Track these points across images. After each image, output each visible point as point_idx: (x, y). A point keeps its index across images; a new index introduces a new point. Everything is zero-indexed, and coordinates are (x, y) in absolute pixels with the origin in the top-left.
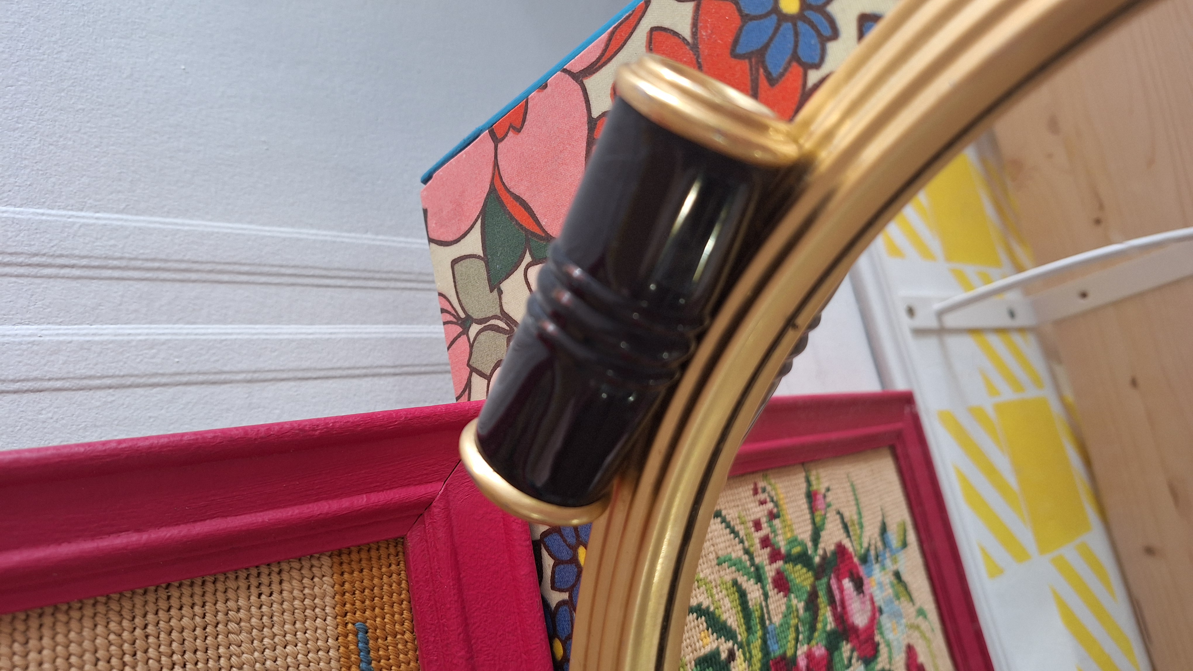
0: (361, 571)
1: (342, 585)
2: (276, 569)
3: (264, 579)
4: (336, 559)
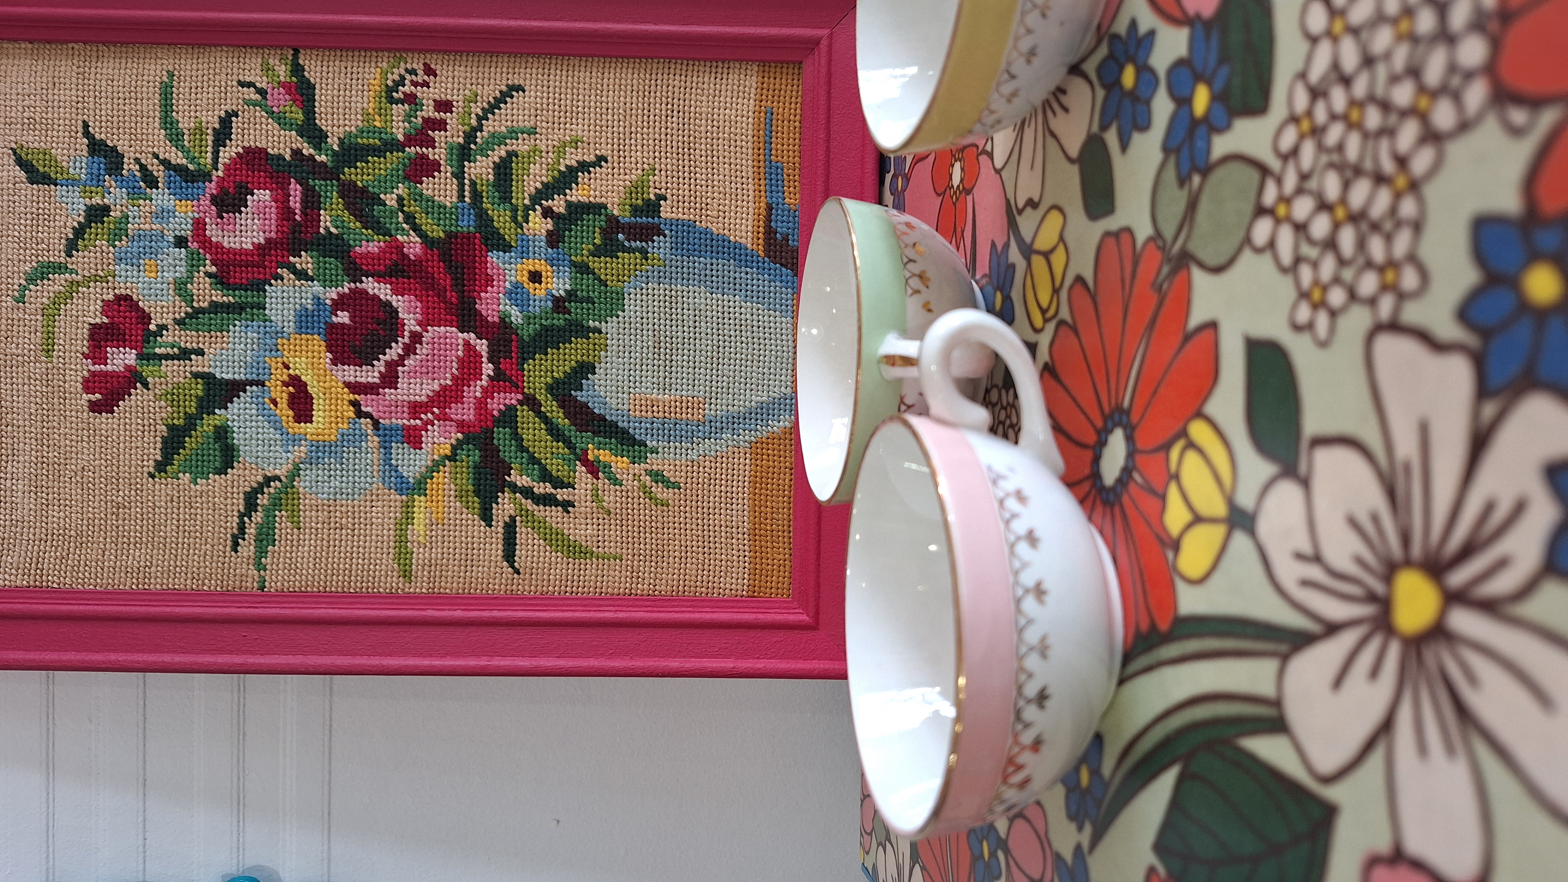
0: (775, 79)
1: (763, 84)
2: (726, 66)
3: (720, 70)
4: (761, 68)
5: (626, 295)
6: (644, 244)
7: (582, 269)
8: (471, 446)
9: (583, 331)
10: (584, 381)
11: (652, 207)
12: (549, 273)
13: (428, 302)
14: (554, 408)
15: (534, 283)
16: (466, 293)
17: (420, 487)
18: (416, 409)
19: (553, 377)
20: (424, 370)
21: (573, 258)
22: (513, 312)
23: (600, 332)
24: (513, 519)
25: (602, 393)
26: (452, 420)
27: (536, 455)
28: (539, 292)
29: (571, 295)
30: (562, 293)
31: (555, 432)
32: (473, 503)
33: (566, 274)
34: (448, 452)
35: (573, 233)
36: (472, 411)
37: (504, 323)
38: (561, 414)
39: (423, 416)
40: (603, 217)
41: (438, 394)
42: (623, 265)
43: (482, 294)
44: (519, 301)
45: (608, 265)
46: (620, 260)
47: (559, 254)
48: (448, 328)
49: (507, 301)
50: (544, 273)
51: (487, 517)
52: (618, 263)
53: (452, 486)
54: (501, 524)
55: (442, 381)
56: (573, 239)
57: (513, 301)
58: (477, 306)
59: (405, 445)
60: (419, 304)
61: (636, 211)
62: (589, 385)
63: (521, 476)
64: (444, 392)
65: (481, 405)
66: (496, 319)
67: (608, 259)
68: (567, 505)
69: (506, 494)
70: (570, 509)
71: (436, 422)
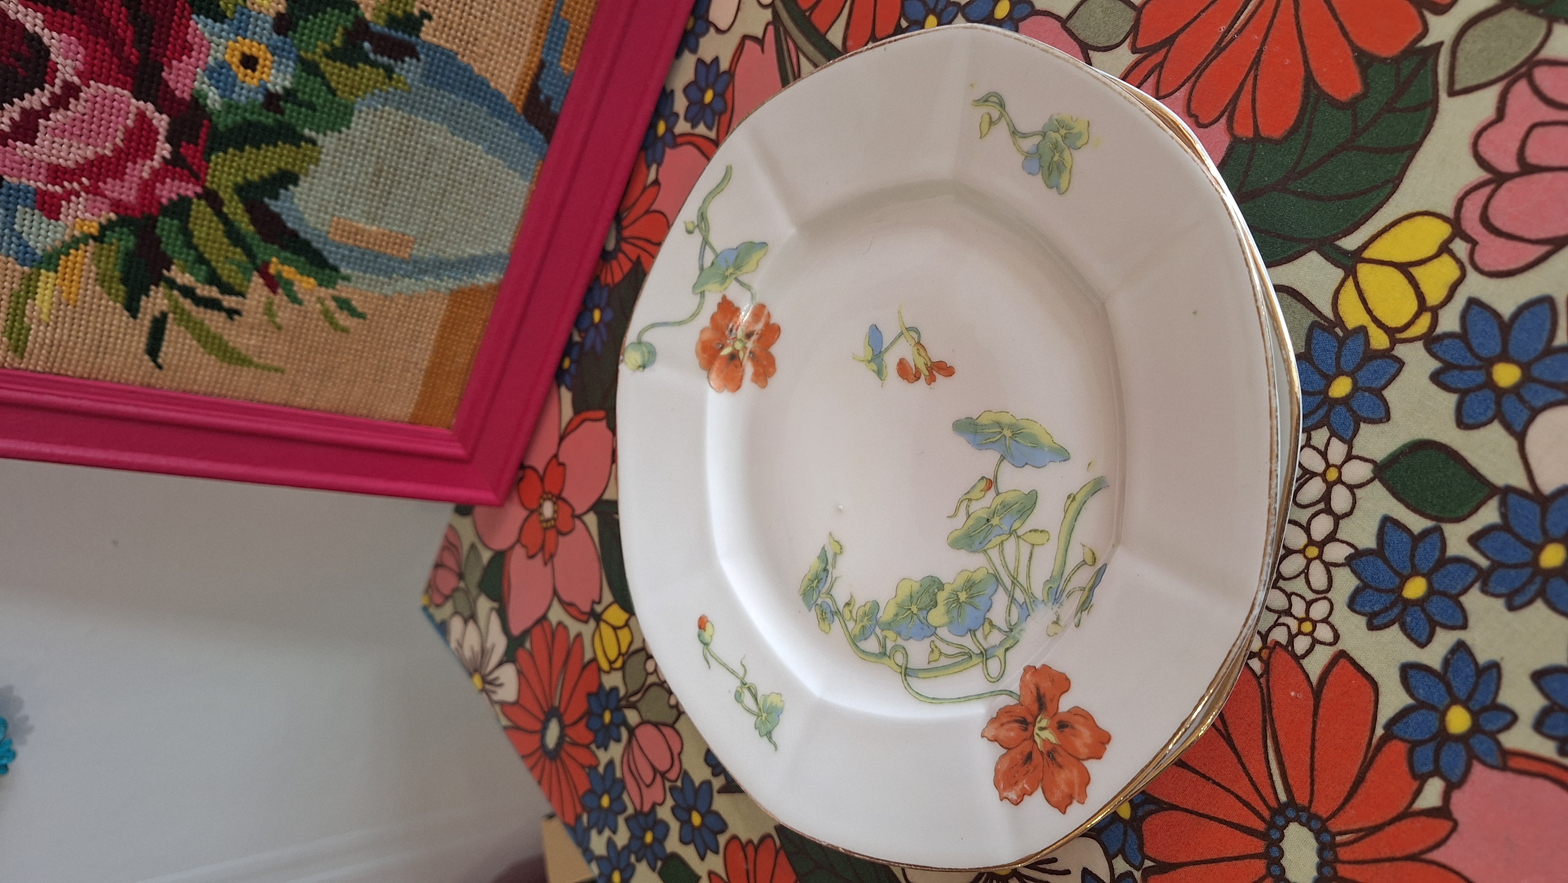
5: (356, 112)
6: (392, 62)
7: (309, 68)
8: (125, 230)
9: (294, 138)
10: (282, 191)
11: (413, 24)
12: (268, 63)
13: (96, 51)
14: (239, 211)
15: (246, 68)
16: (151, 55)
17: (51, 261)
18: (56, 173)
19: (245, 178)
20: (77, 131)
21: (302, 53)
22: (211, 94)
23: (314, 142)
24: (164, 315)
25: (301, 209)
26: (105, 197)
27: (207, 255)
28: (251, 79)
29: (289, 94)
30: (278, 88)
31: (234, 235)
32: (117, 290)
33: (290, 69)
34: (94, 231)
35: (309, 24)
36: (133, 191)
37: (196, 103)
38: (246, 219)
39: (66, 184)
40: (351, 17)
41: (91, 163)
42: (362, 78)
43: (174, 62)
44: (221, 84)
45: (343, 73)
46: (359, 72)
47: (285, 43)
48: (118, 90)
49: (206, 79)
50: (261, 61)
51: (132, 308)
52: (355, 74)
53: (93, 268)
54: (149, 317)
55: (99, 150)
56: (306, 31)
57: (213, 82)
58: (164, 74)
59: (36, 211)
60: (81, 49)
61: (393, 21)
62: (286, 196)
63: (183, 273)
64: (100, 163)
65: (146, 188)
66: (186, 96)
67: (345, 66)
68: (232, 313)
69: (161, 289)
70: (236, 317)
71: (83, 194)
